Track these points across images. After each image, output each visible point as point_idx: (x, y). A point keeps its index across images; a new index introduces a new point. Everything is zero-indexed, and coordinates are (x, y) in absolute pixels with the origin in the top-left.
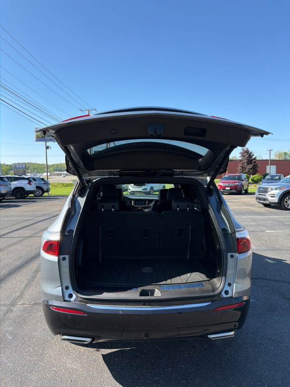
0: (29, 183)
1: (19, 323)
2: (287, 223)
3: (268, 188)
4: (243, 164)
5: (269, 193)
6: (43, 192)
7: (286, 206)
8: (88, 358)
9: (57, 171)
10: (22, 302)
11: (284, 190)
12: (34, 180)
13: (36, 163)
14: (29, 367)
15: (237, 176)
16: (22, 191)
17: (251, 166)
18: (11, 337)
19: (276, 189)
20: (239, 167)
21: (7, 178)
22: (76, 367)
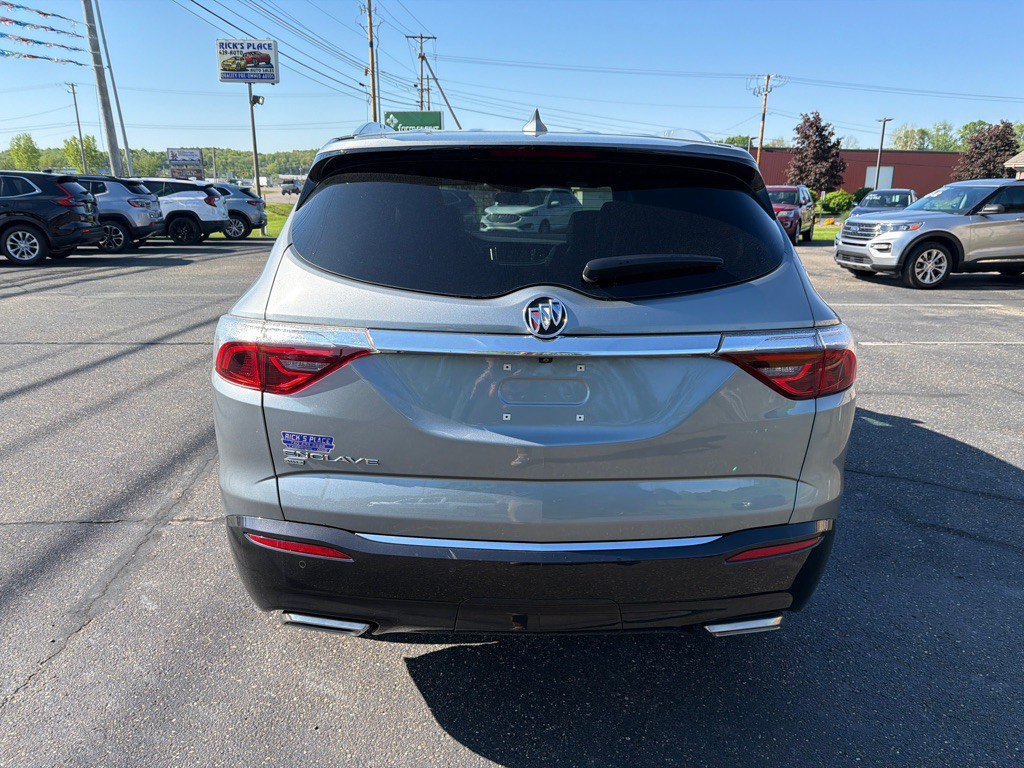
0: (210, 201)
1: (178, 567)
2: (920, 323)
3: (874, 225)
4: (802, 160)
5: (875, 240)
6: (250, 227)
7: (919, 277)
8: (362, 667)
9: (286, 171)
10: (186, 513)
11: (920, 232)
12: (224, 191)
13: (229, 151)
14: (202, 688)
15: (786, 191)
16: (192, 223)
17: (824, 166)
18: (155, 607)
19: (896, 228)
20: (792, 169)
21: (146, 183)
22: (329, 691)
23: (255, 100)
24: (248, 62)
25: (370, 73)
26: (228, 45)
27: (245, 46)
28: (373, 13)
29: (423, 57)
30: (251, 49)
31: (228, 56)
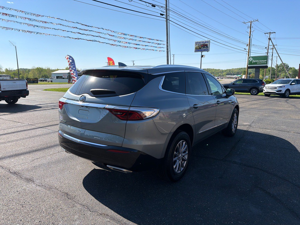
23: (202, 56)
24: (202, 47)
25: (248, 45)
26: (197, 43)
27: (202, 43)
28: (251, 28)
29: (270, 39)
30: (203, 43)
31: (197, 46)
